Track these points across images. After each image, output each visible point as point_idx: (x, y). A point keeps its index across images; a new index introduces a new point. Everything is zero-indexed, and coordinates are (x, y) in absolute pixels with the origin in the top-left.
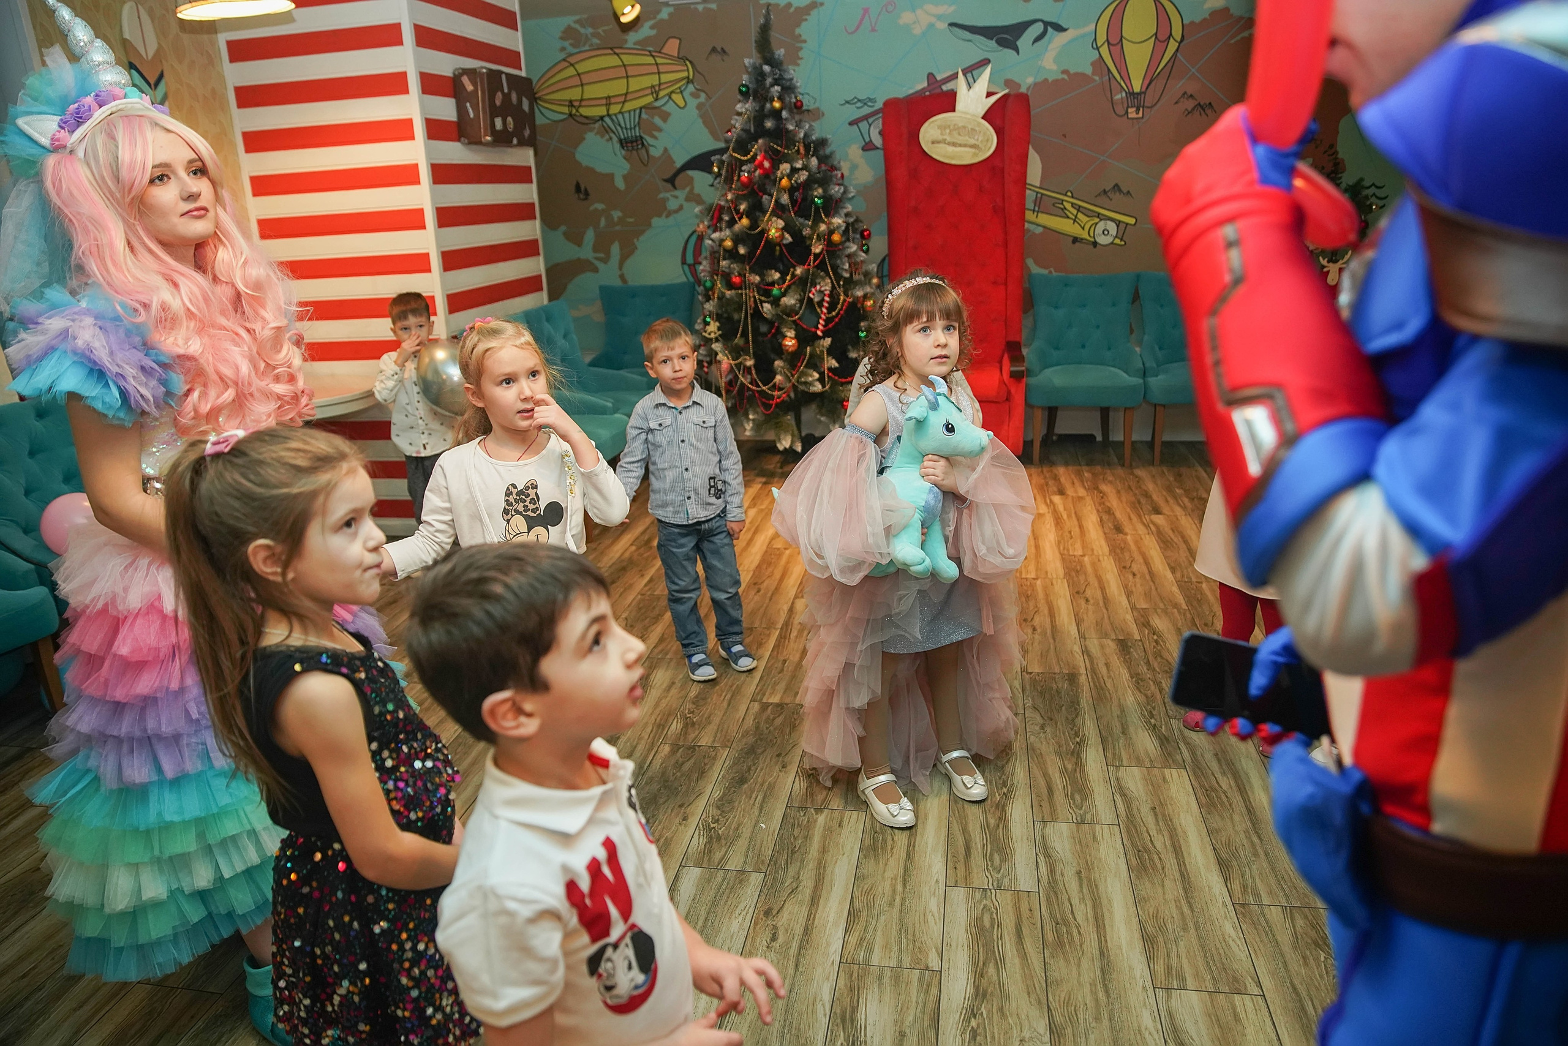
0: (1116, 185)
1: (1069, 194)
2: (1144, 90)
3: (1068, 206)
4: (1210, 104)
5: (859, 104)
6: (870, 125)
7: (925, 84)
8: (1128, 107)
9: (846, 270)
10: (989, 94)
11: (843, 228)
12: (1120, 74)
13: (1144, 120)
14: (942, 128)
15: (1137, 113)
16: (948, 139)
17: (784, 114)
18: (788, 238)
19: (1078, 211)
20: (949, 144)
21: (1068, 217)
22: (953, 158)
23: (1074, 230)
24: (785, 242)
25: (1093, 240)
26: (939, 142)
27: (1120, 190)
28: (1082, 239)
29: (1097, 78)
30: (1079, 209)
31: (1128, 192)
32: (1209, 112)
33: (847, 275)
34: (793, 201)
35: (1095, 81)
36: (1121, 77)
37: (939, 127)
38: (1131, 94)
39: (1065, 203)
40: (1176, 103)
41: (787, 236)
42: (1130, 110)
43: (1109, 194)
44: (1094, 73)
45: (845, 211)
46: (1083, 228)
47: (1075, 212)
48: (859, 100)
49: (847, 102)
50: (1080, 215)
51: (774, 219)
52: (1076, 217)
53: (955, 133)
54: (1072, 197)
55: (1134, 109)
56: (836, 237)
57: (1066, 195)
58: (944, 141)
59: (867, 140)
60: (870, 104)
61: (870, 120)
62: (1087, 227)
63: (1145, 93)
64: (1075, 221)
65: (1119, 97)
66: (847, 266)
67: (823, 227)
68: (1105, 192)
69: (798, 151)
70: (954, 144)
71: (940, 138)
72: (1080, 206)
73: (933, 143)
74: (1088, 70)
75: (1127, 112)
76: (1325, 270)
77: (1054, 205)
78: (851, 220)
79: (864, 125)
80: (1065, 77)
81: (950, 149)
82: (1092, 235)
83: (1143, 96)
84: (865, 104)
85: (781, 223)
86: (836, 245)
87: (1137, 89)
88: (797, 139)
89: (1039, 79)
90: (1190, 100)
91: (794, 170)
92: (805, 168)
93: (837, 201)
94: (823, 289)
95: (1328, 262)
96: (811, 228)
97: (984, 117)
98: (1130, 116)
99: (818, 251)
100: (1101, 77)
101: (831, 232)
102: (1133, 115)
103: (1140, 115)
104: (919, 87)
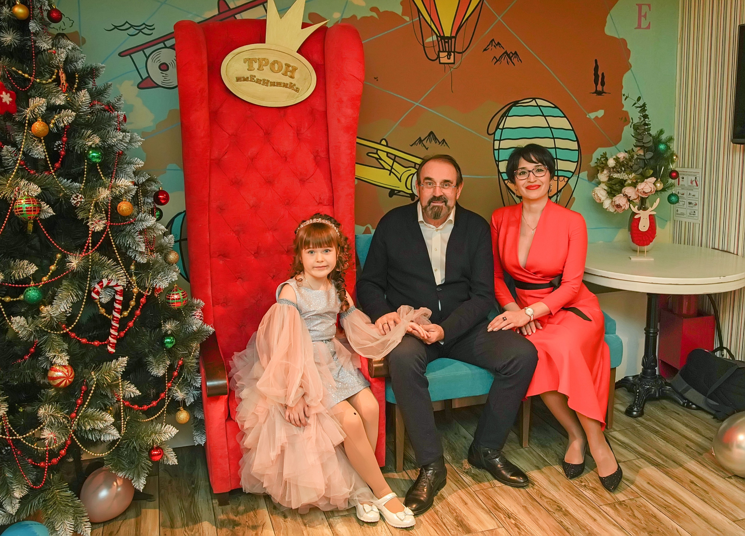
0: (432, 133)
1: (384, 142)
2: (454, 34)
3: (383, 155)
4: (516, 53)
5: (132, 31)
6: (148, 58)
7: (216, 12)
8: (439, 51)
9: (141, 253)
10: (304, 26)
11: (133, 193)
12: (430, 16)
13: (455, 66)
14: (250, 61)
15: (449, 59)
16: (259, 75)
17: (33, 26)
18: (48, 211)
19: (394, 160)
20: (258, 81)
21: (384, 168)
22: (263, 99)
23: (391, 182)
24: (43, 216)
25: (410, 192)
26: (246, 79)
27: (436, 139)
28: (400, 191)
29: (407, 18)
30: (395, 159)
31: (444, 140)
32: (515, 60)
33: (142, 260)
34: (53, 155)
35: (406, 21)
36: (431, 19)
37: (245, 61)
38: (443, 38)
39: (379, 152)
40: (485, 50)
41: (45, 207)
42: (442, 55)
43: (424, 142)
44: (404, 13)
45: (133, 168)
46: (400, 180)
47: (390, 162)
48: (132, 26)
49: (116, 27)
50: (396, 166)
51: (23, 182)
52: (392, 167)
53: (267, 68)
54: (387, 146)
55: (446, 54)
56: (124, 207)
57: (380, 144)
58: (252, 79)
59: (145, 75)
60: (146, 31)
61: (148, 51)
62: (404, 179)
63: (455, 37)
64: (391, 171)
65: (430, 40)
66: (142, 248)
67: (104, 194)
68: (420, 140)
69: (58, 80)
70: (266, 82)
71: (247, 74)
72: (396, 156)
73: (238, 79)
74: (399, 10)
75: (439, 57)
76: (636, 217)
77: (367, 154)
78: (142, 180)
79: (139, 57)
80: (374, 14)
81: (260, 88)
82: (409, 186)
83: (453, 40)
84: (140, 31)
85: (35, 190)
86: (124, 218)
87: (447, 34)
88: (55, 62)
89: (347, 16)
90: (498, 47)
91: (53, 109)
92: (69, 105)
93: (119, 154)
94: (113, 284)
95: (639, 209)
96: (84, 193)
97: (299, 51)
98: (442, 60)
99: (99, 228)
100: (412, 18)
101: (116, 199)
102: (444, 60)
103: (452, 60)
104: (208, 15)
